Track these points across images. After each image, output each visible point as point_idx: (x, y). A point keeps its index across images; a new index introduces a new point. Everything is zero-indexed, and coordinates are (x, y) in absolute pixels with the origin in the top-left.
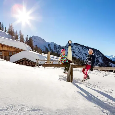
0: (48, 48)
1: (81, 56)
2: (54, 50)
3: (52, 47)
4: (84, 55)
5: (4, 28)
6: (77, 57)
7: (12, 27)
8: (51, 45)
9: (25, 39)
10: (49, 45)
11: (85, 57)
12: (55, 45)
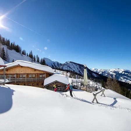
0: (53, 65)
1: (74, 70)
2: (57, 66)
3: (56, 65)
4: (76, 69)
5: (27, 54)
6: (72, 71)
7: (31, 53)
8: (55, 63)
9: (40, 60)
10: (54, 63)
11: (77, 70)
12: (58, 63)
